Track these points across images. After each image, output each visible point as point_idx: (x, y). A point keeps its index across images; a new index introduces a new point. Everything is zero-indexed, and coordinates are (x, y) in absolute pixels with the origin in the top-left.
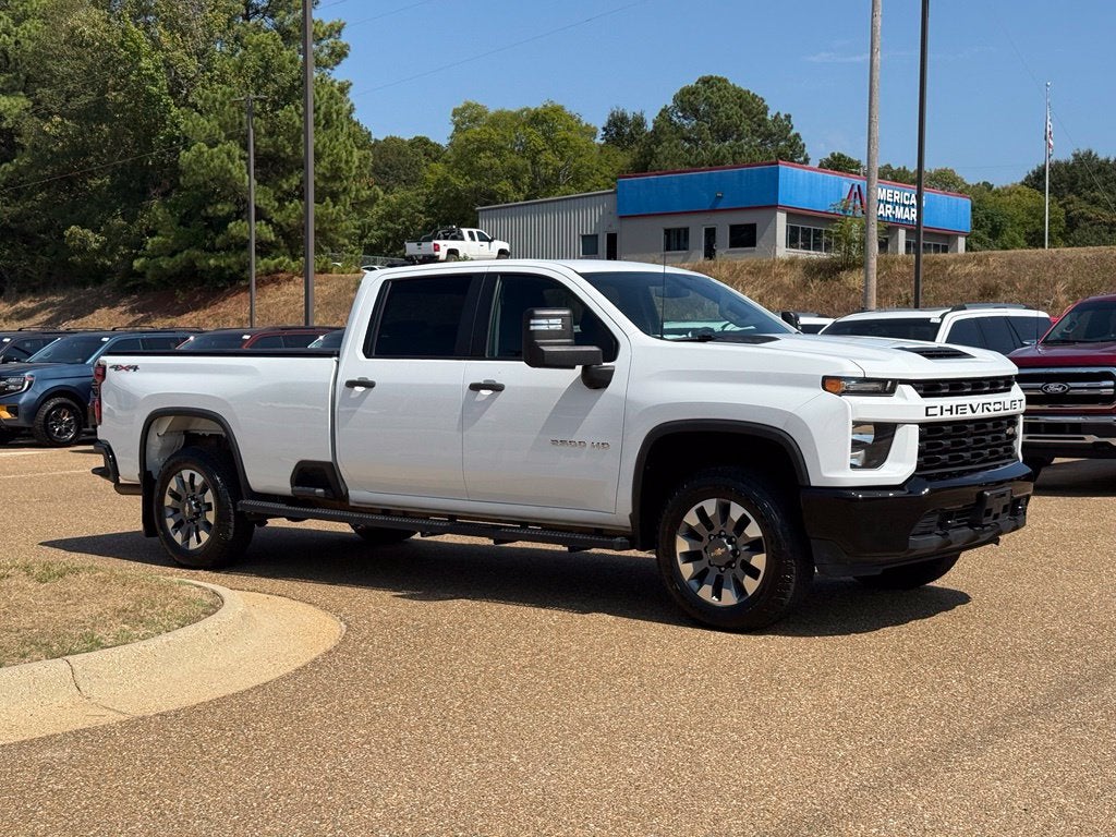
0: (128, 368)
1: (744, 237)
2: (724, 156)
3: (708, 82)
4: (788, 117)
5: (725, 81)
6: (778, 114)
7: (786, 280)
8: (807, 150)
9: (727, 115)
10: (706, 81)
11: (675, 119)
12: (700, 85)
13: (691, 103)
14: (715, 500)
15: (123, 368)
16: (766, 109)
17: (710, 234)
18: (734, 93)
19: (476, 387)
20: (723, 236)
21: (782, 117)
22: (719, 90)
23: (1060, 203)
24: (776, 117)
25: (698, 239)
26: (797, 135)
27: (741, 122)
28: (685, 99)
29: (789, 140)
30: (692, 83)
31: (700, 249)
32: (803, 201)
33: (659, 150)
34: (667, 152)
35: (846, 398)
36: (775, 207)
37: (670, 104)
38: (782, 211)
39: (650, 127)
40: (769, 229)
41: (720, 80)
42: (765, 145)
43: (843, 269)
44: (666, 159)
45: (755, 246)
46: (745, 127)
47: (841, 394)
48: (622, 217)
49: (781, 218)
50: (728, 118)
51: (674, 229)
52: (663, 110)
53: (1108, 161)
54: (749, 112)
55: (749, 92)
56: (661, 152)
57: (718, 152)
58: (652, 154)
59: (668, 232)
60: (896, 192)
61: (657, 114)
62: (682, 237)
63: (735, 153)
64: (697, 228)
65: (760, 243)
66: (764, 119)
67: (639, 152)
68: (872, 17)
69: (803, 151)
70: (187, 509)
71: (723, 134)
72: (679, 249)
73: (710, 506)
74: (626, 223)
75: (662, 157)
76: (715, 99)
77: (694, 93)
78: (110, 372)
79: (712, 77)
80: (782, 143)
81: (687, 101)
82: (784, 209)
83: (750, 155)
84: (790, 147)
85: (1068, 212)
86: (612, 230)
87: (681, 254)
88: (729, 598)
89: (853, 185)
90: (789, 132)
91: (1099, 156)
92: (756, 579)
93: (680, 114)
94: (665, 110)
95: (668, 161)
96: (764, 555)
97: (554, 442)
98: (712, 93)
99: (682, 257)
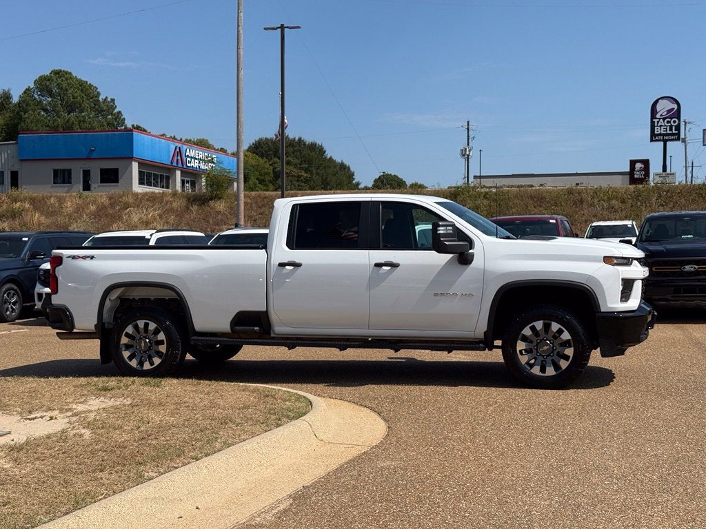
0: (85, 257)
1: (110, 176)
2: (73, 123)
3: (58, 73)
4: (113, 100)
5: (70, 73)
6: (107, 97)
7: (175, 205)
8: (126, 122)
9: (73, 96)
10: (57, 73)
11: (36, 96)
12: (52, 75)
13: (47, 87)
14: (542, 321)
15: (80, 257)
16: (99, 94)
17: (87, 174)
18: (77, 83)
19: (378, 265)
20: (96, 176)
21: (109, 100)
22: (67, 79)
23: (270, 163)
24: (105, 100)
25: (78, 176)
26: (119, 112)
27: (83, 101)
28: (43, 83)
29: (114, 115)
30: (47, 73)
31: (79, 183)
32: (147, 155)
33: (26, 116)
34: (32, 118)
35: (616, 267)
36: (131, 158)
37: (32, 86)
38: (136, 161)
39: (15, 99)
40: (127, 172)
41: (67, 73)
42: (98, 117)
43: (211, 199)
44: (32, 122)
45: (118, 182)
46: (86, 104)
47: (614, 265)
48: (21, 160)
49: (135, 165)
50: (74, 98)
51: (61, 170)
52: (27, 89)
53: (294, 139)
54: (88, 95)
55: (87, 82)
56: (28, 117)
57: (68, 121)
58: (20, 118)
59: (56, 172)
60: (200, 153)
61: (23, 92)
62: (66, 176)
63: (80, 121)
64: (77, 171)
65: (121, 181)
66: (98, 101)
67: (10, 117)
68: (238, 49)
69: (124, 123)
70: (143, 344)
71: (70, 108)
72: (64, 183)
73: (539, 325)
74: (25, 164)
75: (29, 121)
76: (64, 85)
77: (49, 80)
78: (65, 260)
79: (61, 71)
80: (110, 117)
81: (43, 84)
82: (137, 160)
83: (90, 123)
84: (116, 119)
85: (274, 168)
86: (15, 169)
87: (65, 187)
88: (550, 371)
89: (176, 147)
90: (114, 110)
91: (289, 136)
92: (568, 360)
93: (39, 93)
94: (28, 90)
95: (33, 124)
96: (573, 348)
97: (436, 295)
98: (62, 81)
99: (66, 189)
